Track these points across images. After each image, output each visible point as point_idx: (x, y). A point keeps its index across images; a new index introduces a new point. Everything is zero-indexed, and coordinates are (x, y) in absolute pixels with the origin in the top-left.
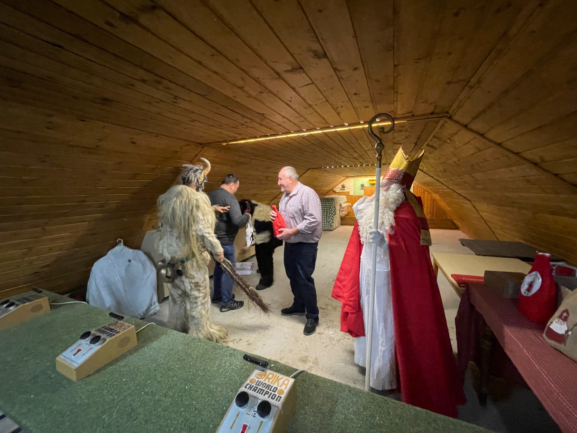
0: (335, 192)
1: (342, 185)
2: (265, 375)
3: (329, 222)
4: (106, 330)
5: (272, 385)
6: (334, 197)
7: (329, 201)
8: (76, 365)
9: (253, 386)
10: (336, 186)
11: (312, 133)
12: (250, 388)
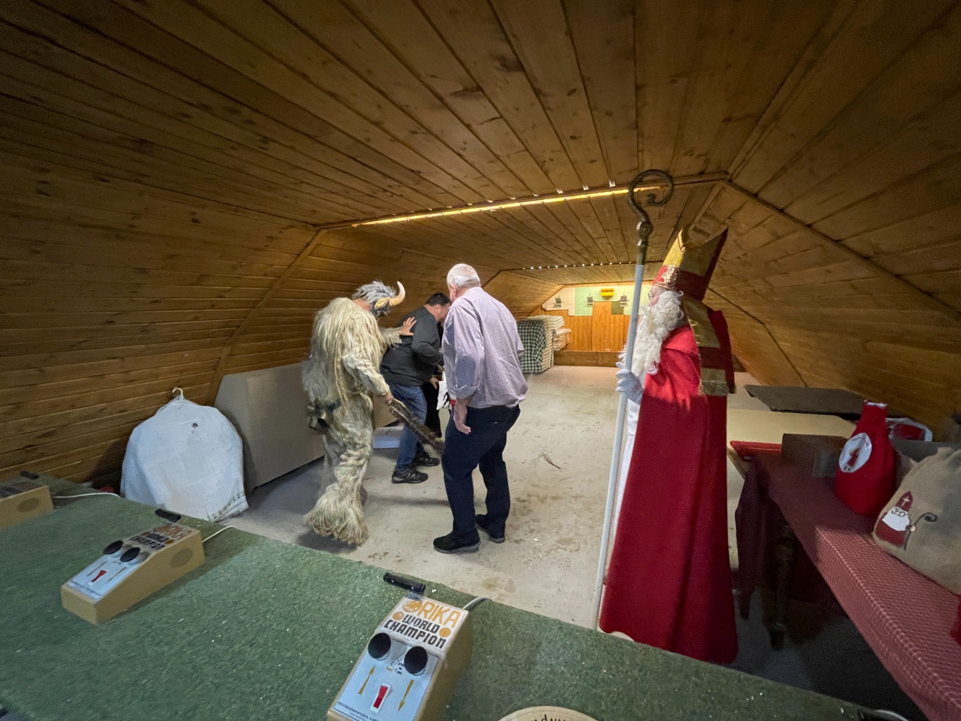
0: (545, 310)
1: (556, 299)
2: (419, 606)
3: (534, 360)
4: (150, 539)
5: (430, 621)
6: (544, 319)
7: (535, 326)
8: (97, 598)
9: (399, 624)
10: (546, 301)
11: (503, 206)
12: (393, 628)
